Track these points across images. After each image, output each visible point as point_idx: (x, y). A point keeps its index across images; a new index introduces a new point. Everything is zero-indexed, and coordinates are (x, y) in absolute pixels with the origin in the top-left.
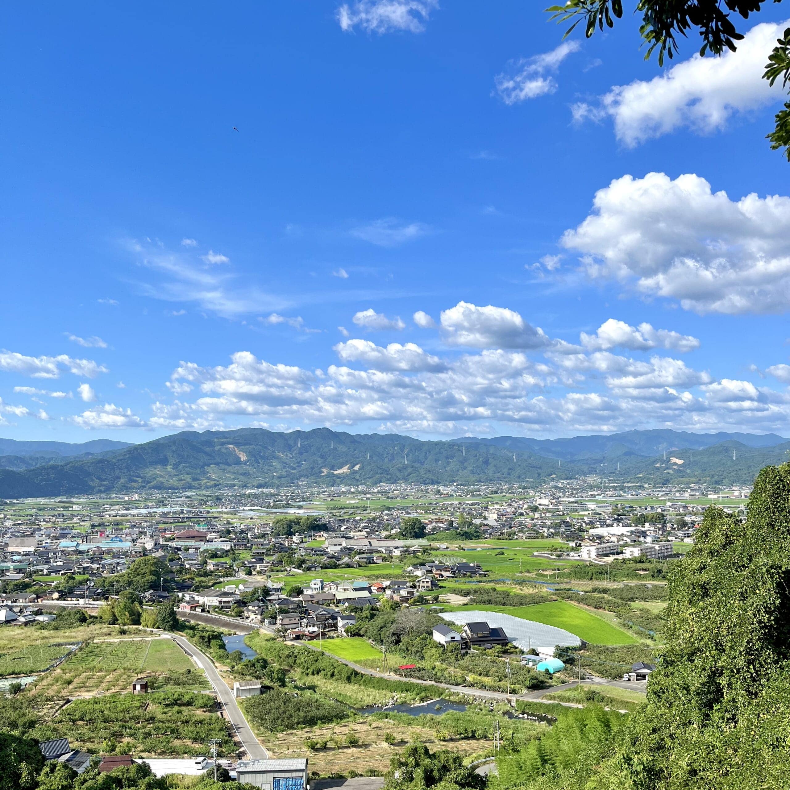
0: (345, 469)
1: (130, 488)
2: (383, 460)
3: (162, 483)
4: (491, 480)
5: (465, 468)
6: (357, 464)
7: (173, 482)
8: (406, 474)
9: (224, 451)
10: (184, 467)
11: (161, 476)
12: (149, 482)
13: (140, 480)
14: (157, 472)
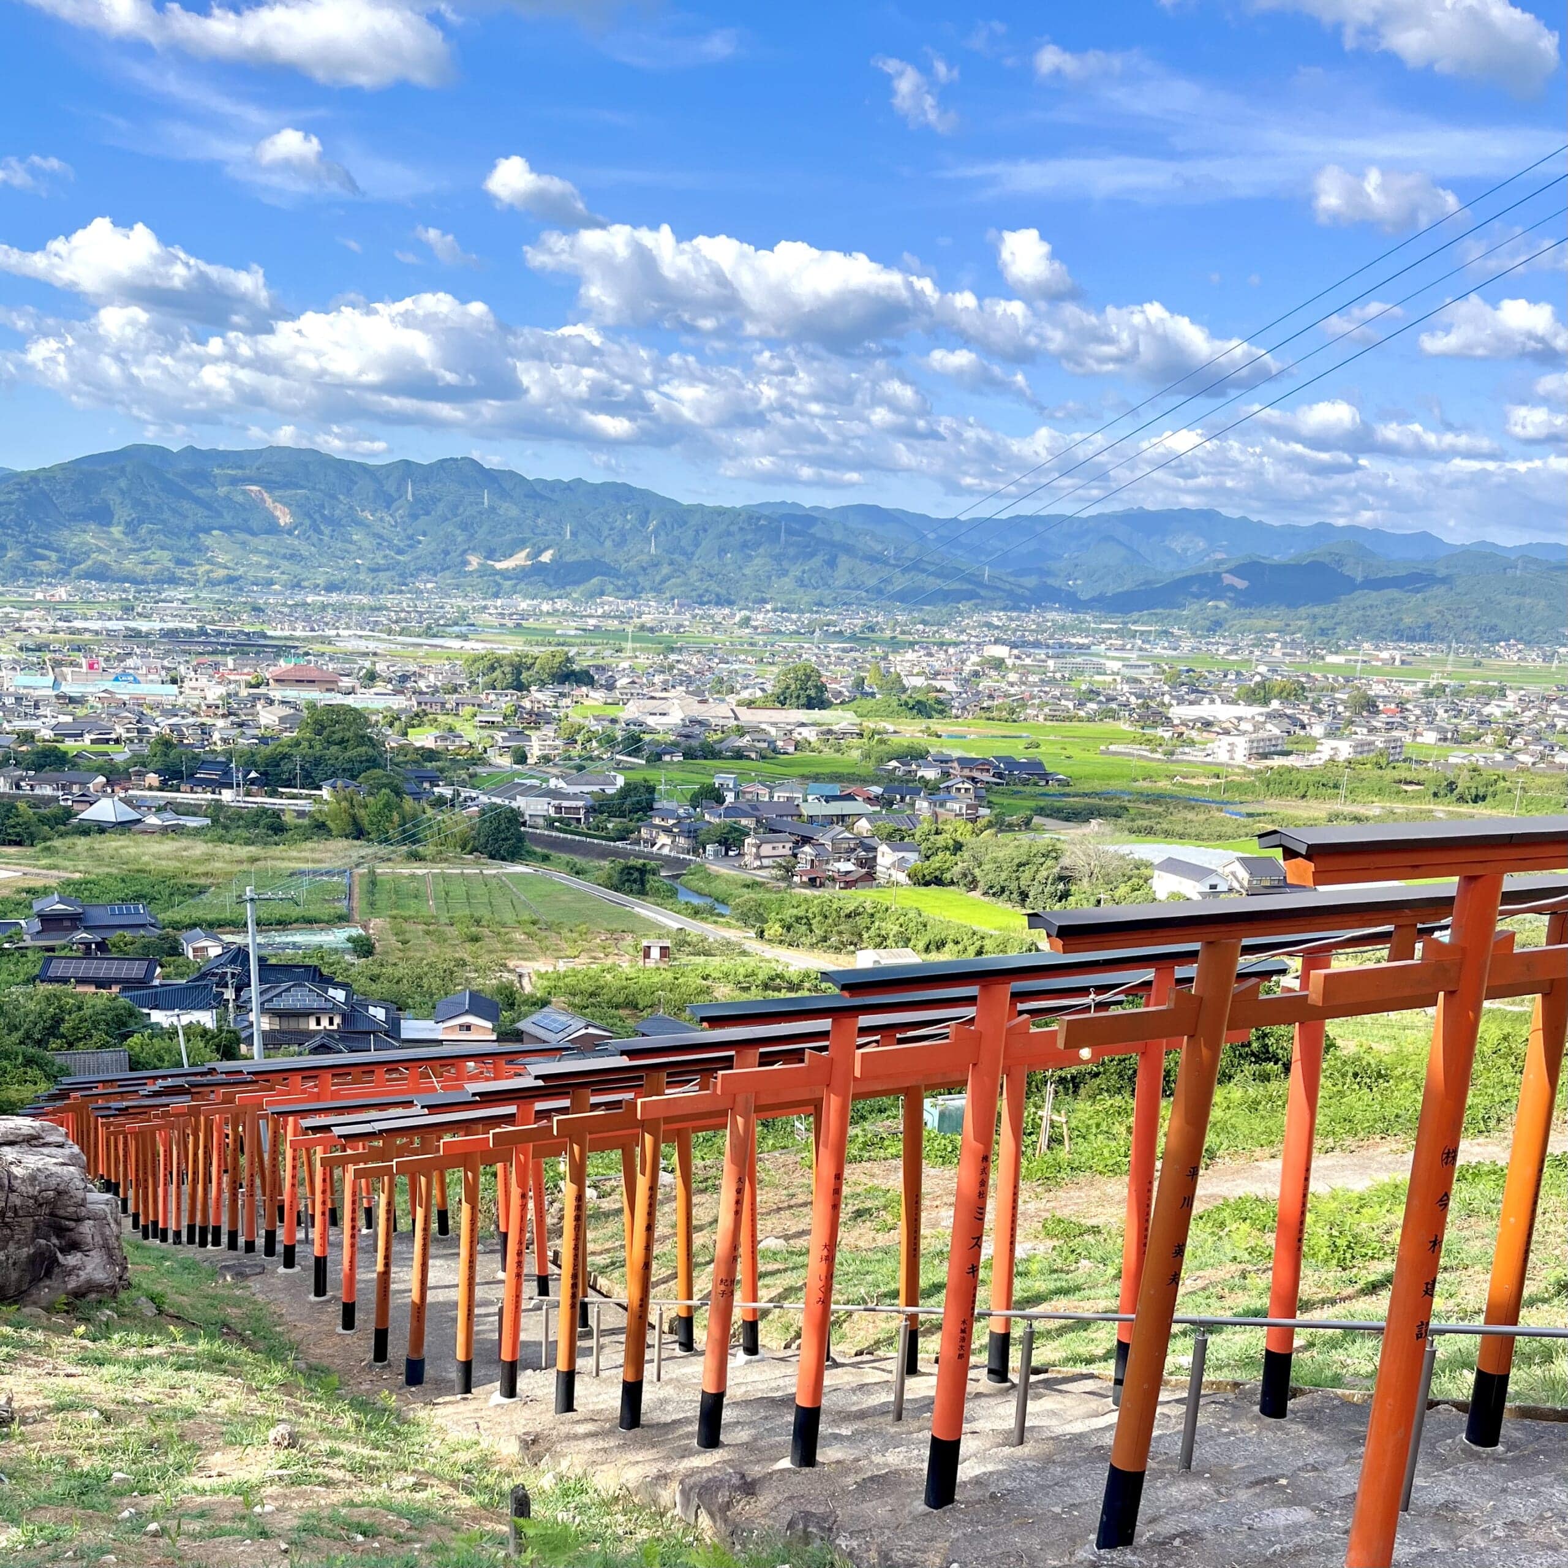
0: (520, 559)
1: (32, 574)
2: (602, 544)
3: (106, 565)
4: (845, 604)
5: (785, 573)
6: (546, 549)
7: (131, 563)
8: (658, 579)
9: (240, 498)
10: (150, 532)
11: (100, 550)
12: (74, 563)
13: (54, 556)
14: (88, 538)
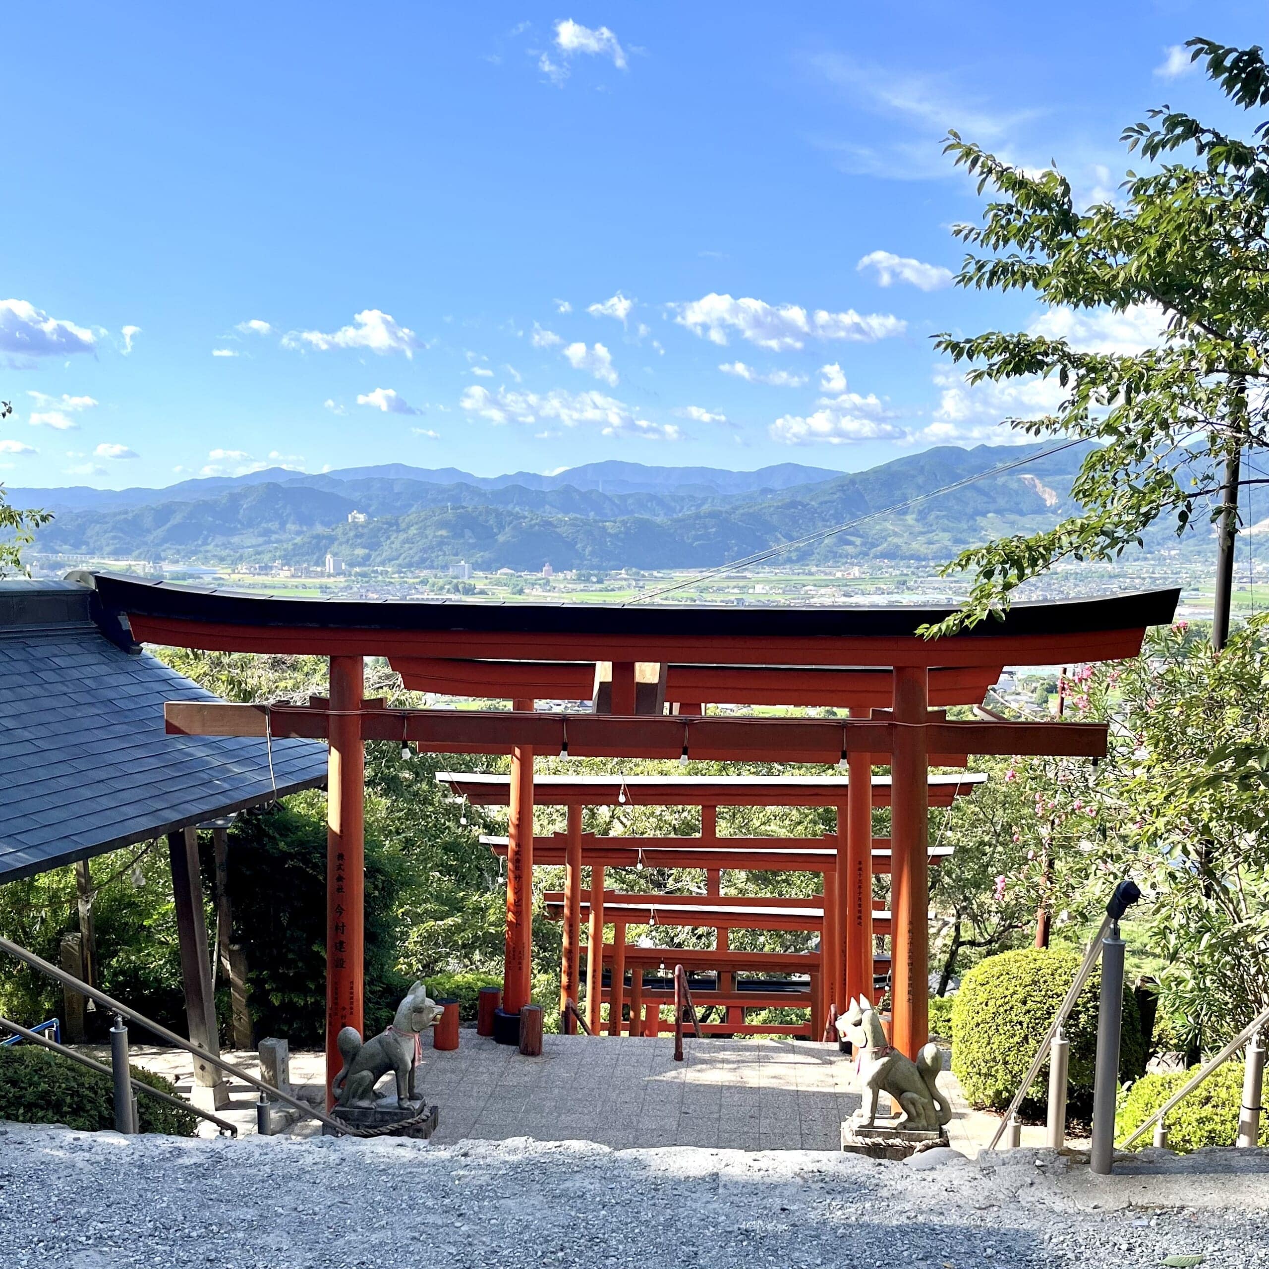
1: (840, 556)
3: (898, 546)
7: (918, 545)
9: (1014, 486)
10: (937, 517)
11: (895, 534)
12: (874, 545)
13: (858, 541)
14: (889, 525)
